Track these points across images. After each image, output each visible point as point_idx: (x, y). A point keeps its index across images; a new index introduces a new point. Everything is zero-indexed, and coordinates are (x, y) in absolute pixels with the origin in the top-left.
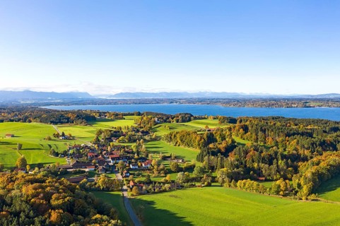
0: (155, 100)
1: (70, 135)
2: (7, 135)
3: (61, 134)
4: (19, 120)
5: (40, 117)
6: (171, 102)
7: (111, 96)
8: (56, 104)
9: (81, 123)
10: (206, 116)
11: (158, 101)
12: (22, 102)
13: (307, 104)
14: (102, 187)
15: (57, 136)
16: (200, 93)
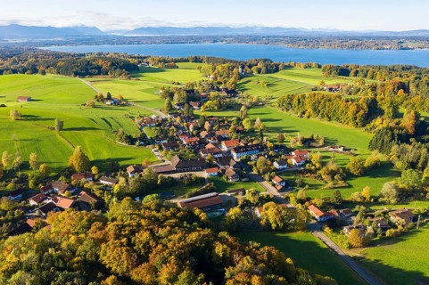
0: (191, 38)
1: (122, 98)
2: (20, 98)
3: (105, 96)
4: (24, 71)
5: (54, 65)
6: (215, 41)
7: (128, 32)
8: (58, 44)
9: (120, 75)
10: (292, 64)
11: (197, 40)
12: (10, 41)
13: (404, 45)
14: (274, 226)
15: (101, 99)
16: (247, 28)
